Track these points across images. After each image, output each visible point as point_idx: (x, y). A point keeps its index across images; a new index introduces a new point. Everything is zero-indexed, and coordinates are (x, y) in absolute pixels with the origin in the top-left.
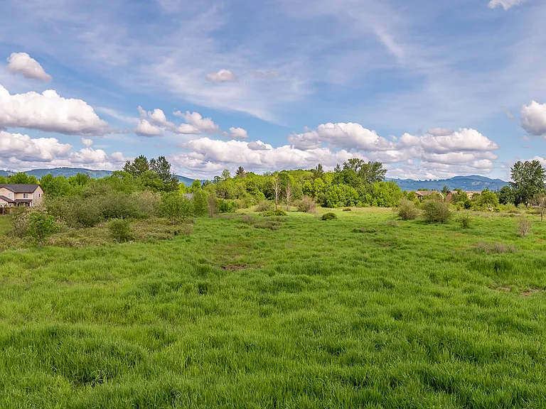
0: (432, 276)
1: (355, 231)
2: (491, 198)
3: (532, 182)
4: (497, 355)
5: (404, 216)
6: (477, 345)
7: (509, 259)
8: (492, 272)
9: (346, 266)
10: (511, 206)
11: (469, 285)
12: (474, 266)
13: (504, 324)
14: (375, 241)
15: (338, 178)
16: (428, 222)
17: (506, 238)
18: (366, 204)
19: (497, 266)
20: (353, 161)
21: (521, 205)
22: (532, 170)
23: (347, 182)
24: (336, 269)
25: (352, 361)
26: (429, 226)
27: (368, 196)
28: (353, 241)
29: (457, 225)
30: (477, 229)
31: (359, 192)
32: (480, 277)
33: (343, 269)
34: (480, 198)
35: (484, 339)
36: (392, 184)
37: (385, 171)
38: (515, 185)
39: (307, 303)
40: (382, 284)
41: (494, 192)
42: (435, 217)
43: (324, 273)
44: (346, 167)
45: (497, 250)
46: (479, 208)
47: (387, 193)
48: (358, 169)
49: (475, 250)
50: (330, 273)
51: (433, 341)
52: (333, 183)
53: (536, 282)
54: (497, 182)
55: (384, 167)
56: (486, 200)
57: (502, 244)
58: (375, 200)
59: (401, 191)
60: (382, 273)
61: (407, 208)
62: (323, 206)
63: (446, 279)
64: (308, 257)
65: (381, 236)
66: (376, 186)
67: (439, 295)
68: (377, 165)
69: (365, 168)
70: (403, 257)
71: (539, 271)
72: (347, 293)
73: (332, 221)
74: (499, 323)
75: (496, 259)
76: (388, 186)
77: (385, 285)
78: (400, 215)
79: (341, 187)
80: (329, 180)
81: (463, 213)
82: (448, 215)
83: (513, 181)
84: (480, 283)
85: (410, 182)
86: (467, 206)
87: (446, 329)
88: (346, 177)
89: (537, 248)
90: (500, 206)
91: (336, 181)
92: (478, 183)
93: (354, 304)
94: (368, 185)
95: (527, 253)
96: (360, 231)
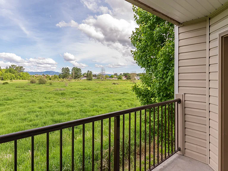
0: (45, 98)
1: (17, 87)
2: (57, 77)
3: (67, 73)
4: (68, 113)
5: (32, 82)
6: (63, 111)
7: (64, 92)
8: (61, 95)
9: (18, 97)
10: (62, 79)
11: (56, 99)
12: (56, 94)
13: (68, 106)
14: (24, 90)
15: (7, 71)
16: (40, 84)
17: (62, 87)
18: (18, 79)
19: (62, 94)
20: (13, 66)
21: (64, 79)
22: (67, 70)
23: (11, 72)
24: (15, 99)
25: (31, 121)
26: (40, 85)
27: (19, 77)
28: (17, 90)
29: (49, 84)
30: (54, 85)
31: (15, 75)
32: (58, 97)
33: (17, 98)
34: (53, 77)
35: (65, 110)
36: (27, 73)
37: (24, 69)
38: (63, 74)
39: (8, 109)
40: (32, 101)
41: (57, 75)
42: (42, 82)
43: (11, 100)
44: (10, 67)
45: (61, 90)
46: (53, 79)
47: (25, 76)
48: (15, 68)
49: (55, 90)
50: (13, 100)
51: (52, 112)
52: (5, 72)
53: (72, 97)
54: (58, 73)
55: (24, 68)
56: (55, 77)
57: (62, 88)
58: (21, 78)
59: (30, 75)
60: (31, 98)
61: (33, 80)
62: (1, 80)
63: (49, 98)
64: (3, 96)
65: (26, 88)
66: (21, 73)
67: (49, 102)
68: (21, 67)
69: (17, 68)
70: (35, 94)
71: (72, 94)
72: (21, 105)
73: (7, 85)
74: (67, 106)
75: (61, 92)
76: (25, 74)
77: (33, 101)
78: (31, 82)
79: (9, 74)
80: (4, 71)
81: (49, 81)
82: (46, 81)
83: (62, 72)
84: (58, 98)
85: (32, 73)
86: (50, 79)
87: (55, 109)
88: (10, 71)
89: (70, 89)
90: (59, 79)
91: (6, 72)
92: (52, 73)
93: (25, 107)
94: (18, 73)
95: (68, 90)
96: (19, 87)
